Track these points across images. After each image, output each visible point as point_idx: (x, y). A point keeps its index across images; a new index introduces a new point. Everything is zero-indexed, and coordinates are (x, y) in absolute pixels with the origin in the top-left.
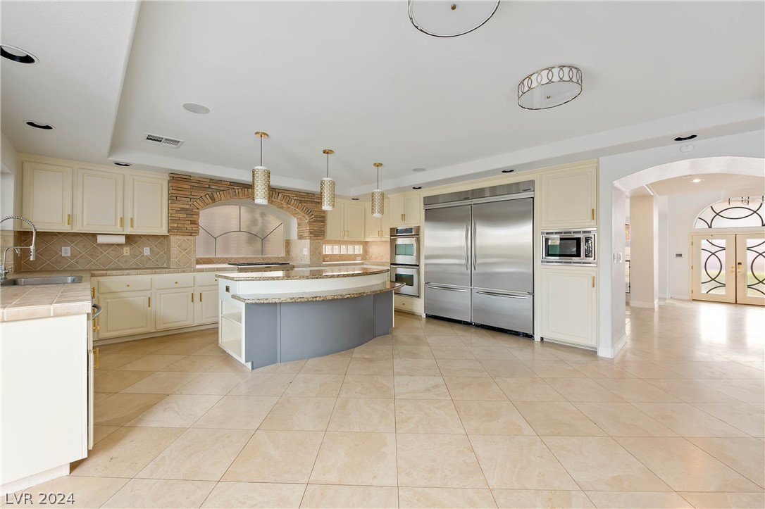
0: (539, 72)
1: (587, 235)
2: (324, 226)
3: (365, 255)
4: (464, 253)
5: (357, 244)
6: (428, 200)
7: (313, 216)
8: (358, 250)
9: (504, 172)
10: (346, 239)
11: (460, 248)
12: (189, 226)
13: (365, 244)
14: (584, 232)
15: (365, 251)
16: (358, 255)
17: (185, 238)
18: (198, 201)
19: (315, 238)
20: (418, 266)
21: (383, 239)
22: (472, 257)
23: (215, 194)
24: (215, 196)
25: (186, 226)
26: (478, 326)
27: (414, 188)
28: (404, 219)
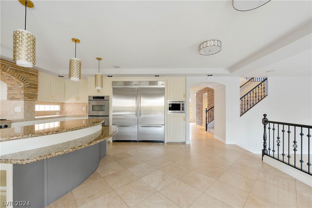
0: (210, 41)
1: (182, 103)
2: (37, 91)
3: (62, 111)
4: (135, 109)
5: (56, 105)
6: (114, 83)
7: (28, 83)
8: (57, 108)
9: (156, 76)
10: (52, 101)
11: (133, 107)
13: (62, 105)
14: (181, 102)
15: (62, 109)
16: (57, 111)
19: (30, 99)
20: (108, 116)
21: (79, 102)
22: (138, 111)
26: (140, 141)
27: (108, 76)
28: (99, 92)
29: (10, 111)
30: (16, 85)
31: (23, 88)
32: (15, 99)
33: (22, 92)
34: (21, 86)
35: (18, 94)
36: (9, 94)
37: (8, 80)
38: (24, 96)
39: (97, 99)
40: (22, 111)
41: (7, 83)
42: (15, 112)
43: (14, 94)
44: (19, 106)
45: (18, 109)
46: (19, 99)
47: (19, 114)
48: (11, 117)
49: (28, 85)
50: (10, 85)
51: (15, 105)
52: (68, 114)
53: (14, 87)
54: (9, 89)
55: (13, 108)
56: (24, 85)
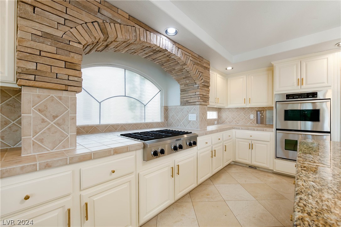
8: (216, 115)
10: (217, 105)
12: (63, 73)
13: (219, 110)
15: (219, 116)
16: (215, 120)
17: (55, 94)
18: (79, 27)
23: (107, 25)
24: (109, 29)
25: (55, 70)
28: (302, 84)
29: (183, 120)
30: (190, 85)
31: (199, 88)
32: (189, 104)
33: (197, 93)
34: (197, 85)
35: (192, 96)
36: (182, 98)
37: (184, 78)
38: (199, 98)
39: (297, 98)
40: (197, 120)
41: (180, 83)
42: (188, 120)
43: (187, 97)
44: (193, 113)
45: (192, 117)
46: (193, 103)
47: (194, 124)
48: (184, 127)
49: (203, 84)
50: (183, 86)
51: (188, 112)
52: (227, 123)
53: (188, 87)
54: (182, 91)
55: (186, 116)
56: (200, 83)
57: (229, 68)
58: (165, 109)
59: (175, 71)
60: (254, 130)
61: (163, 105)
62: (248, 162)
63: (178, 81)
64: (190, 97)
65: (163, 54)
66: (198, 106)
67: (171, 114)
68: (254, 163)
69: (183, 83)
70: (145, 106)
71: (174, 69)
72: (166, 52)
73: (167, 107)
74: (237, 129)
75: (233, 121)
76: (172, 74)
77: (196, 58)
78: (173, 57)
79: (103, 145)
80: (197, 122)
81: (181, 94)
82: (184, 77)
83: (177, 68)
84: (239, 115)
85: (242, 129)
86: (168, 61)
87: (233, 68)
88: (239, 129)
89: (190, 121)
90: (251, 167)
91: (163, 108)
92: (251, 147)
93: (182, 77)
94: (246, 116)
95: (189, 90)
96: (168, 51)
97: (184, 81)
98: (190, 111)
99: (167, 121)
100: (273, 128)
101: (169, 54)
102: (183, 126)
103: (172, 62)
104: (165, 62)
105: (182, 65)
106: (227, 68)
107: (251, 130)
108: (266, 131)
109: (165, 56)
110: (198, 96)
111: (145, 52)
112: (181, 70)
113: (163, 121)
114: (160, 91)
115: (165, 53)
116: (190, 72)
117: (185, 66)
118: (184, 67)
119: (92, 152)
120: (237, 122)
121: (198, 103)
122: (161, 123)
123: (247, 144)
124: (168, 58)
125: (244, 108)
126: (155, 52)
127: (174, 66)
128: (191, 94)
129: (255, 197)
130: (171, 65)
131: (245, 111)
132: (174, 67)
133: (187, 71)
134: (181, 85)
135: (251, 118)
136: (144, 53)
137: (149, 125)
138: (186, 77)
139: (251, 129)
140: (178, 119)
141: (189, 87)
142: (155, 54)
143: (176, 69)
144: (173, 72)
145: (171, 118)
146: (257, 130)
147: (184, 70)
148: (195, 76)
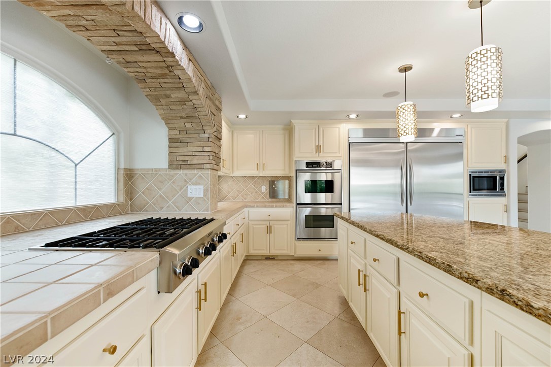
1: (501, 174)
20: (341, 204)
28: (320, 152)
29: (173, 196)
30: (192, 132)
31: (211, 140)
32: (188, 166)
33: (206, 149)
34: (206, 135)
35: (196, 154)
36: (171, 155)
37: (182, 118)
38: (211, 159)
39: (316, 167)
40: (205, 195)
41: (171, 126)
42: (186, 197)
43: (185, 154)
44: (197, 184)
45: (196, 191)
46: (200, 166)
47: (199, 203)
48: (176, 211)
49: (215, 134)
50: (177, 132)
51: (185, 181)
52: (229, 199)
53: (187, 136)
54: (172, 141)
55: (181, 189)
56: (212, 132)
57: (242, 116)
58: (127, 174)
59: (168, 100)
60: (272, 207)
61: (122, 166)
62: (265, 252)
63: (167, 120)
64: (191, 154)
65: (159, 58)
66: (209, 172)
67: (141, 187)
68: (274, 252)
69: (176, 126)
70: (76, 165)
71: (168, 97)
72: (170, 59)
73: (130, 170)
74: (250, 207)
75: (238, 195)
76: (158, 104)
77: (208, 87)
78: (177, 72)
79: (43, 285)
80: (205, 200)
81: (170, 147)
82: (183, 115)
83: (176, 95)
84: (247, 186)
85: (257, 207)
86: (163, 76)
87: (247, 117)
88: (253, 207)
89: (190, 199)
90: (269, 258)
91: (122, 172)
92: (269, 230)
93: (179, 115)
94: (257, 188)
95: (189, 140)
96: (176, 57)
97: (180, 123)
98: (190, 180)
99: (131, 199)
100: (293, 203)
101: (172, 64)
102: (173, 208)
103: (171, 80)
104: (152, 78)
105: (189, 94)
106: (239, 116)
107: (269, 207)
108: (286, 206)
109: (163, 64)
110: (209, 153)
111: (117, 40)
112: (183, 102)
113: (122, 199)
114: (113, 134)
115: (165, 59)
116: (199, 109)
117: (195, 97)
118: (191, 98)
119: (46, 317)
120: (245, 196)
121: (208, 166)
122: (118, 205)
123: (264, 227)
124: (167, 71)
125: (253, 177)
126: (144, 47)
127: (172, 90)
128: (194, 149)
129: (294, 296)
130: (164, 85)
131: (255, 182)
132: (168, 93)
133: (195, 106)
134: (170, 129)
135: (263, 191)
136: (113, 39)
137: (90, 212)
138: (188, 117)
139: (269, 205)
140: (161, 196)
141: (191, 136)
142: (141, 52)
143: (172, 96)
144: (163, 101)
145: (143, 193)
146: (276, 207)
147: (190, 103)
148: (206, 117)
